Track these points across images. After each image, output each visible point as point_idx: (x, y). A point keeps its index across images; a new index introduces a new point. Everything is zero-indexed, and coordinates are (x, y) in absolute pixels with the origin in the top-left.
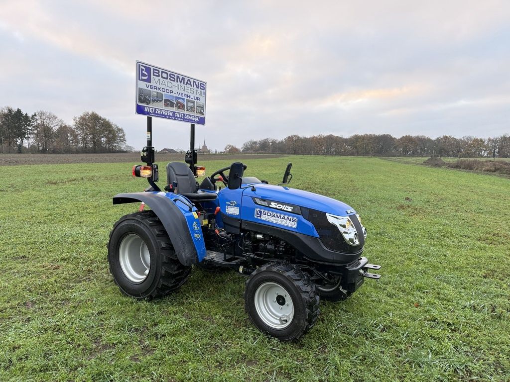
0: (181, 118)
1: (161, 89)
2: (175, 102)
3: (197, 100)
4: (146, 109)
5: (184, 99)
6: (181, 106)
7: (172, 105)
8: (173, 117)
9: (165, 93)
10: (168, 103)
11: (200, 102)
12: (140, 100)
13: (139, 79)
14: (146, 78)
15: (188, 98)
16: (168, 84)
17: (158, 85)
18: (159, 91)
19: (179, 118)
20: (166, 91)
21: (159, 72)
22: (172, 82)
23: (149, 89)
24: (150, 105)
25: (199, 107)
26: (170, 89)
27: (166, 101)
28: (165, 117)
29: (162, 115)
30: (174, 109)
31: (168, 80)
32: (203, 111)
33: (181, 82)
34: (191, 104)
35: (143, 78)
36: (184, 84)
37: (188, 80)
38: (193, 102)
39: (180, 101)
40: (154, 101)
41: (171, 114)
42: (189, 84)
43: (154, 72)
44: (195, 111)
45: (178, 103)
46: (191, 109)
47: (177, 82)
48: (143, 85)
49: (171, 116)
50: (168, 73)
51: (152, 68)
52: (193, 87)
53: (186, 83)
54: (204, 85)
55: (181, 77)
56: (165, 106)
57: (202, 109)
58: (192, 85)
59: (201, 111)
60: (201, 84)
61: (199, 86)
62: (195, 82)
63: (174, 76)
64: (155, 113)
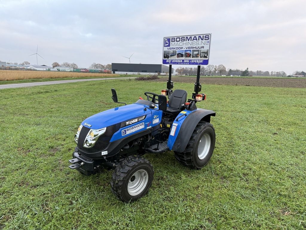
1: (175, 48)
2: (184, 54)
3: (201, 49)
4: (167, 61)
5: (190, 51)
6: (188, 55)
7: (182, 56)
8: (183, 63)
9: (178, 50)
11: (205, 49)
12: (165, 57)
13: (164, 46)
14: (168, 44)
15: (194, 49)
16: (180, 44)
17: (174, 47)
18: (174, 50)
19: (187, 63)
20: (178, 48)
21: (174, 39)
22: (182, 42)
23: (169, 50)
24: (170, 59)
25: (203, 53)
26: (181, 47)
27: (178, 54)
29: (176, 62)
30: (183, 58)
31: (180, 41)
32: (207, 55)
33: (188, 40)
34: (196, 53)
35: (166, 45)
36: (191, 40)
37: (195, 37)
38: (198, 51)
39: (188, 52)
40: (171, 56)
41: (181, 61)
42: (195, 39)
43: (172, 40)
44: (200, 56)
45: (186, 54)
46: (197, 56)
47: (186, 41)
48: (166, 49)
49: (181, 63)
50: (181, 37)
51: (171, 38)
52: (198, 41)
53: (192, 39)
54: (209, 36)
55: (189, 37)
56: (178, 57)
57: (206, 54)
58: (198, 39)
59: (204, 56)
60: (205, 36)
61: (204, 38)
62: (200, 37)
63: (184, 38)
64: (171, 62)
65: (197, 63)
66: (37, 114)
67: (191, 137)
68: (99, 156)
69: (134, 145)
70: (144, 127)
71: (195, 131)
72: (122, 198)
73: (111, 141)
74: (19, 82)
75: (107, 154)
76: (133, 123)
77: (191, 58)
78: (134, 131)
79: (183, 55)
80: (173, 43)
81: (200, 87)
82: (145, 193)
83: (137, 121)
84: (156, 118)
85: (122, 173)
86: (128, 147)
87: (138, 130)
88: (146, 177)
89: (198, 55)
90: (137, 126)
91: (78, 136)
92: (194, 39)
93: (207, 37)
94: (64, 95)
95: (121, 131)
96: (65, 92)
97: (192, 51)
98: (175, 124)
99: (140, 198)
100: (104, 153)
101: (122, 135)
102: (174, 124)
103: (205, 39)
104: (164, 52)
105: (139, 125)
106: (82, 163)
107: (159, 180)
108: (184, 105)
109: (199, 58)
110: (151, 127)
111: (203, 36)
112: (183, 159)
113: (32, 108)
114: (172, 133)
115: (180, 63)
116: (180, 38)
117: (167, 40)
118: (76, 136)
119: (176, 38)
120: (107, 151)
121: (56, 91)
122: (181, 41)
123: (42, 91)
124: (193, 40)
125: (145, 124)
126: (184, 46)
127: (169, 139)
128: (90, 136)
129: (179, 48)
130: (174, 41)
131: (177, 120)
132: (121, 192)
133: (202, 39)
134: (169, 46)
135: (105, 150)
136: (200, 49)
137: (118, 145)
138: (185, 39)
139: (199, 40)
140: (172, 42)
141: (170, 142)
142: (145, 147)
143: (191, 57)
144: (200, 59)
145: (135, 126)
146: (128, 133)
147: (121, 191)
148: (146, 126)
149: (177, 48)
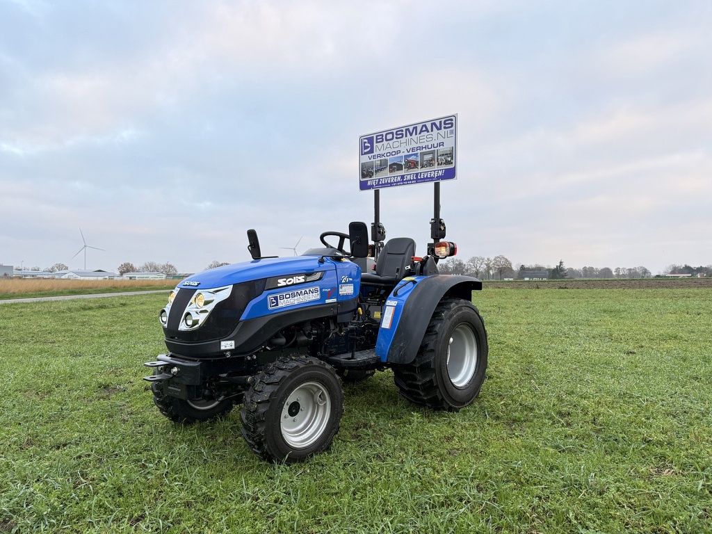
0: (414, 180)
1: (385, 155)
2: (403, 163)
3: (438, 148)
4: (369, 183)
5: (416, 155)
6: (411, 165)
7: (399, 167)
8: (403, 181)
9: (391, 156)
10: (396, 167)
11: (446, 148)
12: (363, 176)
13: (362, 155)
14: (368, 149)
15: (424, 150)
16: (395, 144)
17: (382, 152)
18: (383, 158)
19: (410, 180)
20: (391, 154)
21: (381, 137)
22: (399, 140)
23: (372, 160)
24: (374, 178)
25: (443, 155)
26: (396, 150)
27: (391, 166)
28: (391, 184)
29: (388, 183)
30: (403, 172)
31: (395, 140)
32: (452, 159)
33: (411, 135)
34: (430, 156)
35: (365, 151)
36: (416, 134)
37: (423, 126)
38: (433, 152)
39: (411, 158)
40: (376, 171)
41: (399, 179)
42: (425, 131)
43: (377, 139)
44: (436, 163)
45: (409, 162)
46: (430, 163)
47: (406, 136)
48: (366, 159)
49: (399, 182)
50: (395, 131)
51: (375, 136)
52: (430, 133)
53: (418, 132)
54: (452, 120)
55: (411, 128)
56: (391, 171)
57: (448, 157)
58: (430, 129)
59: (446, 161)
60: (445, 121)
61: (443, 125)
62: (435, 124)
63: (402, 131)
64: (379, 184)
65: (432, 178)
66: (75, 340)
67: (429, 327)
68: (215, 351)
69: (296, 341)
70: (319, 297)
71: (436, 315)
72: (268, 446)
73: (242, 318)
74: (41, 294)
75: (233, 347)
76: (293, 285)
77: (419, 170)
78: (296, 302)
79: (401, 165)
80: (380, 144)
81: (442, 228)
82: (324, 445)
83: (303, 281)
84: (346, 283)
85: (268, 384)
86: (283, 340)
87: (304, 301)
88: (325, 405)
89: (433, 162)
90: (303, 291)
91: (168, 311)
92: (421, 131)
93: (449, 123)
94: (143, 311)
95: (266, 299)
96: (144, 307)
97: (419, 154)
98: (391, 304)
99: (312, 456)
100: (227, 345)
101: (270, 308)
102: (389, 302)
103: (445, 128)
104: (362, 166)
105: (308, 290)
106: (175, 370)
107: (357, 429)
108: (409, 267)
109: (436, 167)
110: (335, 300)
111: (441, 122)
112: (414, 382)
113: (66, 331)
114: (386, 324)
115: (397, 182)
116: (392, 133)
117: (366, 141)
118: (164, 311)
119: (384, 134)
120: (233, 342)
121: (124, 305)
122: (396, 138)
123: (91, 305)
124: (420, 133)
125: (321, 289)
126: (403, 147)
127: (380, 339)
128: (194, 305)
129: (394, 153)
130: (382, 141)
131: (395, 294)
132: (265, 431)
133: (439, 129)
134: (371, 151)
135: (228, 337)
136: (436, 149)
137: (260, 330)
138: (404, 133)
139: (432, 131)
140: (377, 142)
141: (383, 346)
142: (323, 352)
143: (419, 167)
144: (438, 169)
145: (299, 292)
146: (283, 303)
147: (264, 427)
148: (324, 295)
149: (388, 154)
